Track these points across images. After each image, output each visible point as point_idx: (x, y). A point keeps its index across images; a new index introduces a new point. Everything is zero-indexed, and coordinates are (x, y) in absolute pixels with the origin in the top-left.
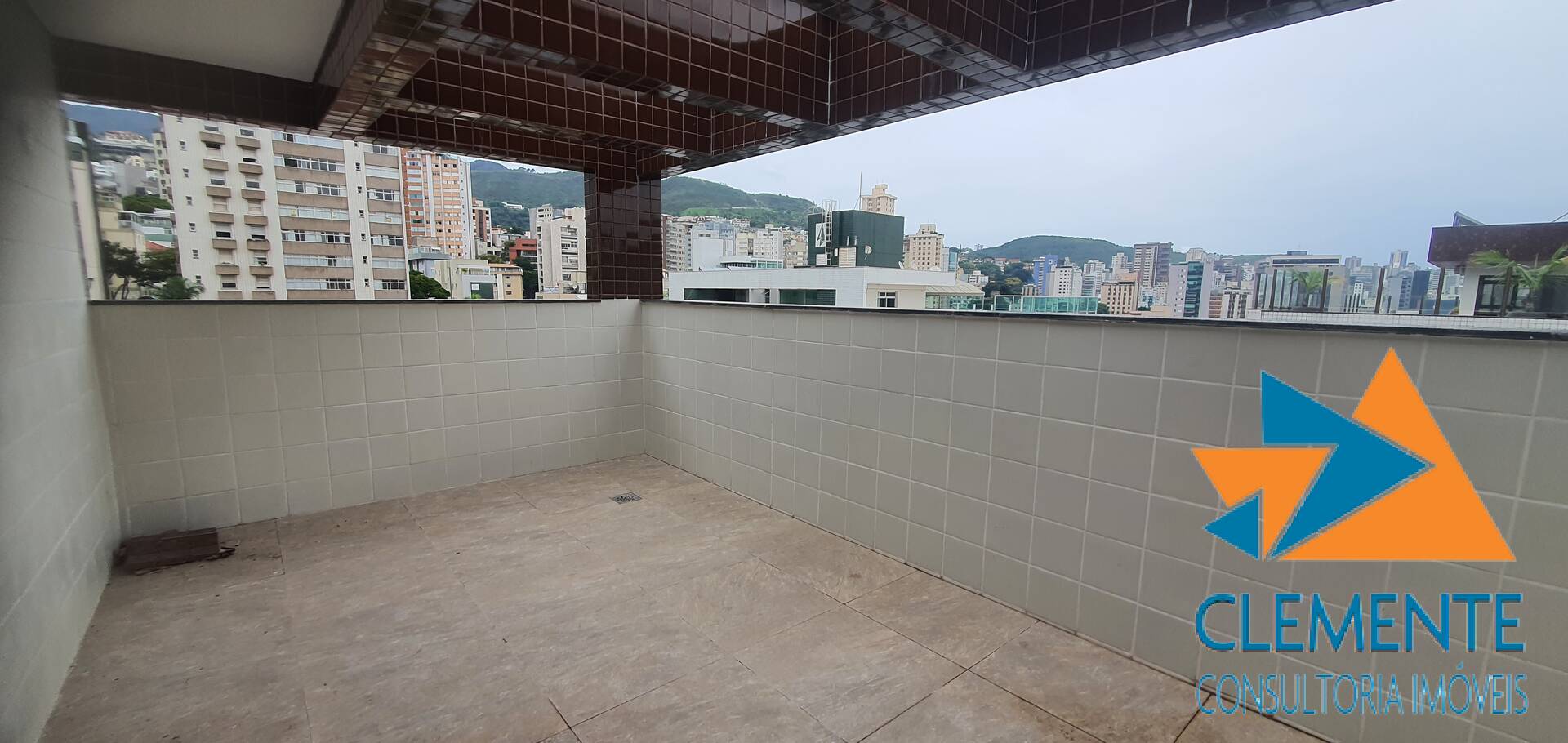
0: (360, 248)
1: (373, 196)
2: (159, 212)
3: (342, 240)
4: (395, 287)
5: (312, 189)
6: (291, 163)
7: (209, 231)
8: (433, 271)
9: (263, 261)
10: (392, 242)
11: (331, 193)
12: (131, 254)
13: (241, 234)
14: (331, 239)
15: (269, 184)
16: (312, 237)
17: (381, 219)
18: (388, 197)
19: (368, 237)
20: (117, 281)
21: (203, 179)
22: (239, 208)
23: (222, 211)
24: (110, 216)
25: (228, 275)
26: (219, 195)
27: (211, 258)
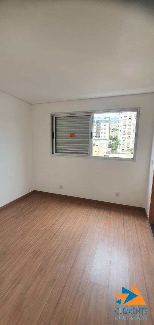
2: (116, 131)
7: (122, 132)
12: (112, 136)
13: (127, 131)
20: (110, 141)
21: (123, 123)
22: (127, 127)
23: (125, 128)
24: (111, 131)
25: (124, 139)
26: (125, 125)
27: (122, 136)
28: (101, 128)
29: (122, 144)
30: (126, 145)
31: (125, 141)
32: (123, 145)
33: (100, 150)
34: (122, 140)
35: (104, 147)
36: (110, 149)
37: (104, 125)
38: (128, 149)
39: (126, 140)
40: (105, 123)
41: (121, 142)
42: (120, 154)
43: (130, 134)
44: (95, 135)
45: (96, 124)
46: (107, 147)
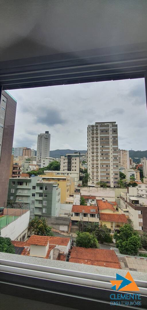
0: (111, 168)
1: (114, 159)
2: (86, 163)
3: (109, 166)
4: (117, 175)
5: (105, 158)
6: (102, 154)
7: (91, 166)
8: (123, 171)
9: (97, 170)
10: (116, 166)
11: (107, 159)
12: (82, 169)
13: (95, 166)
14: (107, 166)
15: (99, 158)
16: (104, 166)
17: (115, 162)
18: (116, 158)
19: (113, 166)
20: (81, 173)
21: (91, 158)
22: (95, 162)
23: (93, 163)
24: (81, 164)
25: (93, 172)
26: (93, 160)
27: (91, 170)
28: (72, 161)
29: (91, 178)
30: (95, 178)
34: (91, 174)
35: (75, 181)
36: (81, 182)
37: (74, 159)
38: (97, 182)
39: (95, 174)
40: (75, 158)
41: (91, 176)
42: (91, 188)
43: (98, 169)
44: (66, 168)
45: (67, 158)
46: (78, 180)
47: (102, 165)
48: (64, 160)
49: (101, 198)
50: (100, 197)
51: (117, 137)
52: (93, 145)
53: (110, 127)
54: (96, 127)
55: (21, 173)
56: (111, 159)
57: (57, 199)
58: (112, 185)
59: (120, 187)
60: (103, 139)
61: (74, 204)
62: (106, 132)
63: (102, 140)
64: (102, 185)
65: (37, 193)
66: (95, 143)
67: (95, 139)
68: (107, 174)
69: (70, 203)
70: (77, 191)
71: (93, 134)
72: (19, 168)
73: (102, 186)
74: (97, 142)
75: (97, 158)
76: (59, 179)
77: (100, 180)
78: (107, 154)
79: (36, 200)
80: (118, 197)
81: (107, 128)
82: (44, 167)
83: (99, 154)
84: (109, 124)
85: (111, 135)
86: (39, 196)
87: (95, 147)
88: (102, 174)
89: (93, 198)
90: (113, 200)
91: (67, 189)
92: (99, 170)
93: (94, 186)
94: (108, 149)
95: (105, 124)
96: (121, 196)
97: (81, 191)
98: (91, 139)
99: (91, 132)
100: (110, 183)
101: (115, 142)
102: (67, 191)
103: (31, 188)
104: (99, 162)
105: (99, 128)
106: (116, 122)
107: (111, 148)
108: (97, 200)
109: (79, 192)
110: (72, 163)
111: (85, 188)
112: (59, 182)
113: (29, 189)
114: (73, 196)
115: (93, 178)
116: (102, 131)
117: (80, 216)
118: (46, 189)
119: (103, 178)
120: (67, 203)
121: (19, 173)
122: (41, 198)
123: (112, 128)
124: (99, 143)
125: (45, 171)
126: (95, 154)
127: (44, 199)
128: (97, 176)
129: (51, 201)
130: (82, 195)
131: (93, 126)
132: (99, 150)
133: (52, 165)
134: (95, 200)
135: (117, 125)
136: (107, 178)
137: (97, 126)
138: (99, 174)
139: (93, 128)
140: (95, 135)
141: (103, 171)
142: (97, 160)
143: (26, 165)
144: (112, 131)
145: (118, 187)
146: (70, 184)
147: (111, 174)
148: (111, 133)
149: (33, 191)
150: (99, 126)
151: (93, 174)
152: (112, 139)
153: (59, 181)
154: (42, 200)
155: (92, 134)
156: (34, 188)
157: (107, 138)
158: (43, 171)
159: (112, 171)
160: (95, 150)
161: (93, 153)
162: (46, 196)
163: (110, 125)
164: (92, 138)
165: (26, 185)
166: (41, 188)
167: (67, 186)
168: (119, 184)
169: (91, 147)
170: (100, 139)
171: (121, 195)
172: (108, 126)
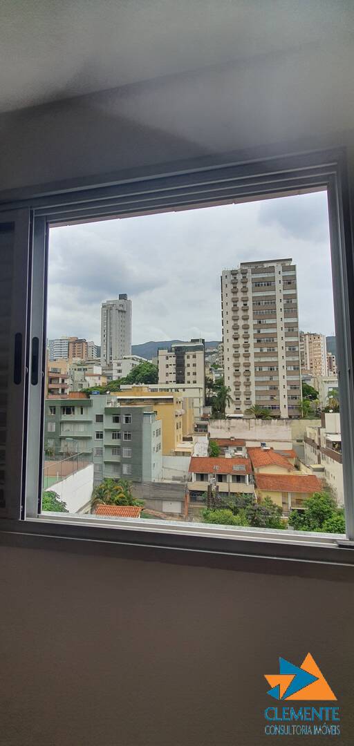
0: (282, 372)
1: (287, 350)
2: (219, 369)
3: (275, 370)
4: (295, 388)
5: (265, 350)
6: (259, 341)
7: (233, 370)
8: (310, 383)
9: (248, 380)
10: (294, 369)
11: (271, 352)
12: (211, 380)
13: (242, 370)
14: (271, 369)
15: (252, 350)
16: (265, 369)
17: (290, 359)
18: (294, 349)
19: (285, 367)
20: (208, 390)
21: (232, 351)
22: (242, 360)
23: (237, 362)
24: (207, 370)
25: (237, 385)
26: (236, 356)
27: (233, 379)
28: (187, 361)
29: (234, 398)
30: (243, 399)
31: (241, 390)
32: (237, 399)
33: (186, 412)
34: (233, 389)
35: (195, 405)
36: (209, 410)
37: (191, 357)
38: (248, 407)
39: (243, 389)
40: (194, 353)
41: (231, 394)
42: (233, 420)
43: (249, 376)
44: (173, 377)
45: (174, 353)
46: (202, 405)
47: (259, 365)
48: (167, 358)
49: (258, 444)
50: (255, 440)
51: (295, 296)
52: (235, 319)
53: (276, 274)
54: (242, 273)
55: (67, 391)
56: (281, 352)
57: (154, 445)
58: (284, 413)
59: (304, 418)
60: (259, 304)
61: (195, 455)
62: (268, 285)
63: (257, 307)
64: (259, 413)
65: (107, 431)
66: (240, 314)
67: (240, 305)
68: (271, 388)
69: (184, 454)
70: (201, 429)
71: (235, 292)
72: (63, 381)
73: (258, 417)
74: (247, 310)
75: (246, 351)
76: (156, 401)
77: (254, 403)
78: (270, 341)
79: (106, 447)
80: (298, 441)
81: (270, 275)
82: (119, 377)
83: (252, 341)
84: (274, 264)
85: (279, 292)
86: (113, 438)
87: (241, 323)
88: (260, 389)
89: (239, 444)
90: (289, 447)
91: (177, 424)
92: (253, 379)
93: (240, 418)
94: (274, 326)
95: (266, 266)
96: (305, 437)
97: (210, 430)
98: (231, 305)
99: (231, 287)
100: (279, 408)
101: (291, 308)
102: (177, 428)
103: (94, 419)
104: (252, 360)
105: (250, 276)
106: (291, 260)
107: (280, 324)
108: (248, 449)
109: (207, 431)
110: (186, 365)
111: (220, 423)
112: (157, 406)
113: (89, 422)
114: (190, 439)
115: (238, 399)
116: (257, 284)
117: (209, 479)
118: (127, 422)
119: (263, 398)
120: (177, 454)
121: (63, 390)
122: (116, 442)
123: (282, 274)
124: (250, 313)
125: (122, 387)
126: (241, 341)
127: (123, 444)
128: (248, 394)
129: (141, 447)
130: (212, 437)
131: (234, 273)
132: (251, 332)
133: (139, 373)
134: (244, 448)
135: (295, 266)
136: (272, 398)
137: (244, 273)
138: (253, 388)
139: (235, 278)
140: (240, 295)
141: (263, 382)
142: (247, 356)
143: (78, 375)
144: (282, 282)
145: (299, 417)
146: (183, 410)
147: (281, 388)
148: (279, 286)
149: (99, 427)
150: (250, 270)
151: (238, 389)
152: (284, 302)
153: (156, 404)
154: (118, 447)
155: (233, 293)
156: (99, 418)
157: (271, 300)
158: (119, 387)
159: (283, 380)
160: (241, 332)
161: (236, 339)
162: (128, 436)
163: (278, 267)
164: (234, 302)
165: (82, 413)
166: (116, 420)
167: (177, 416)
168: (300, 411)
169: (232, 323)
170: (254, 304)
171: (306, 433)
172: (272, 270)
